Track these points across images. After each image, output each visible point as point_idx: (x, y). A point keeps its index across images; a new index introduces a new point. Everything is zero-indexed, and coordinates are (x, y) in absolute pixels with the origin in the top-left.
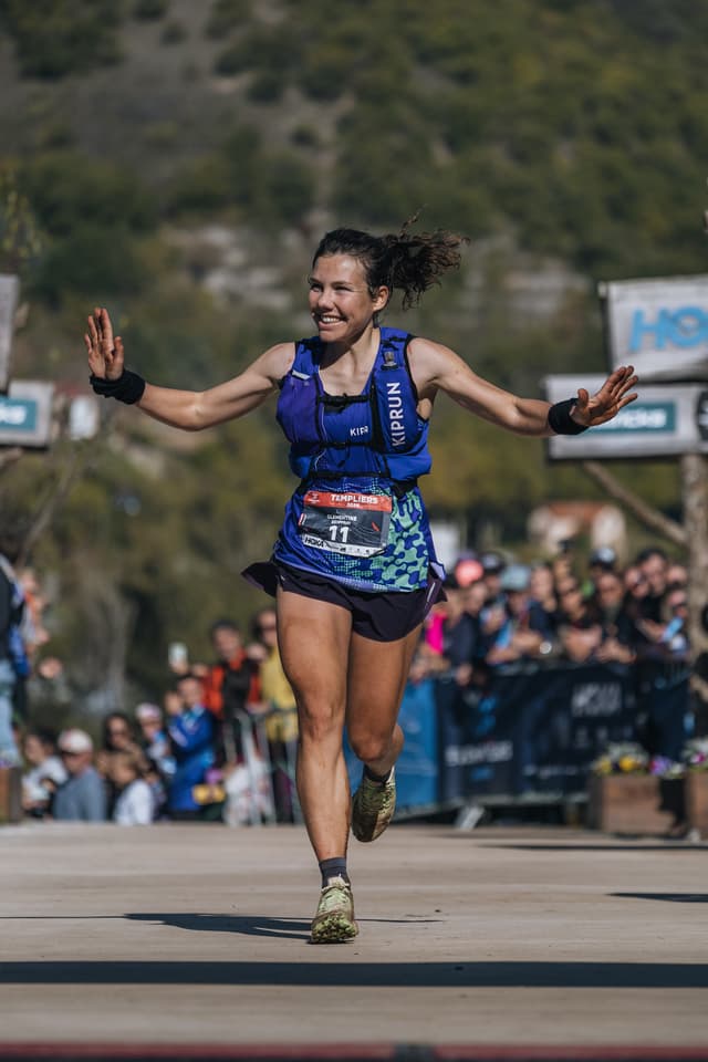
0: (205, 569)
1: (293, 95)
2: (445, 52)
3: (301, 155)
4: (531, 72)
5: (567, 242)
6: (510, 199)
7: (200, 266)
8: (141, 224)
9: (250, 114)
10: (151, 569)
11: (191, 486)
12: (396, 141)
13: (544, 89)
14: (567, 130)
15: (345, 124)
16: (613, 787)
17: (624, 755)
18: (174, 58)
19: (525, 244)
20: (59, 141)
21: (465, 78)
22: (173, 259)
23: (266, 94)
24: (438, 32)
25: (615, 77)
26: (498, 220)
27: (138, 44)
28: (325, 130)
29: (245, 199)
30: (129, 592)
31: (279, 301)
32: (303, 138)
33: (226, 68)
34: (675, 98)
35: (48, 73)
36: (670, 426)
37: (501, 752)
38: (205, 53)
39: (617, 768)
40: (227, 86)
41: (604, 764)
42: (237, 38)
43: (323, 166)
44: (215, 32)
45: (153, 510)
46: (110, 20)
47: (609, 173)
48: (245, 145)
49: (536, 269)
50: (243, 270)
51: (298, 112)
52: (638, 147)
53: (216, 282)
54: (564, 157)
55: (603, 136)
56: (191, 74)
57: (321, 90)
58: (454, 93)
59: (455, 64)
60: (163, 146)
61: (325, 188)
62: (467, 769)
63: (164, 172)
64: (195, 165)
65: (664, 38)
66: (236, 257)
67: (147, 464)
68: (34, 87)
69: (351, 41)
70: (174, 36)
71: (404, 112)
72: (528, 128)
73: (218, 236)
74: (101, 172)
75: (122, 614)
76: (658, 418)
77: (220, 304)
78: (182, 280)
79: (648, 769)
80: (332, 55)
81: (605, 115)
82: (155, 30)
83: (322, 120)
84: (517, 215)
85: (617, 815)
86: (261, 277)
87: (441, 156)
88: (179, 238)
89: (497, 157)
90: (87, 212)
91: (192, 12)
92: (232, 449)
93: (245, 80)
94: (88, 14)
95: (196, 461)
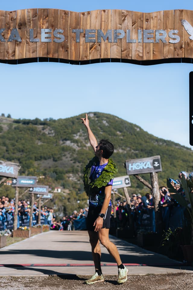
0: (70, 203)
3: (78, 168)
7: (69, 177)
8: (64, 174)
9: (73, 164)
10: (65, 204)
11: (68, 197)
15: (82, 165)
18: (67, 160)
20: (57, 167)
22: (67, 177)
23: (75, 163)
28: (80, 166)
29: (73, 172)
30: (63, 206)
31: (76, 180)
32: (78, 166)
33: (71, 160)
35: (56, 161)
38: (70, 159)
40: (72, 162)
42: (72, 158)
44: (70, 157)
45: (65, 198)
46: (61, 156)
48: (73, 167)
50: (73, 178)
51: (77, 164)
53: (71, 179)
57: (79, 162)
60: (66, 167)
61: (80, 171)
63: (66, 169)
64: (69, 169)
66: (72, 177)
67: (65, 194)
68: (54, 162)
69: (82, 158)
70: (67, 158)
73: (71, 175)
74: (61, 169)
75: (63, 208)
80: (81, 159)
82: (65, 157)
86: (75, 178)
88: (67, 175)
90: (60, 173)
91: (68, 156)
92: (72, 193)
93: (73, 161)
94: (59, 156)
95: (69, 194)
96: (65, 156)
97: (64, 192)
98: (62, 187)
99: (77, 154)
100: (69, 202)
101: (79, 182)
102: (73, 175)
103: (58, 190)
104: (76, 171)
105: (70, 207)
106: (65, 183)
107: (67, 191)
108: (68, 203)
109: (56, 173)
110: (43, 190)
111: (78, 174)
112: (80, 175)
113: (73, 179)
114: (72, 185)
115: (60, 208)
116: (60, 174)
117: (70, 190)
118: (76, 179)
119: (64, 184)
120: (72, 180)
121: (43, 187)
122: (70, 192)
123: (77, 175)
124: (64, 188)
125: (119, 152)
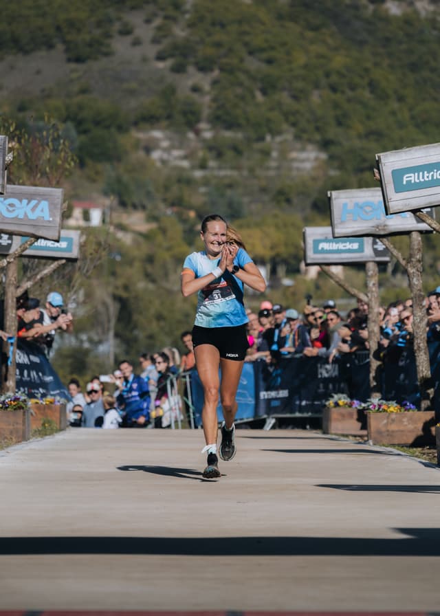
0: (151, 286)
1: (191, 69)
2: (262, 50)
3: (195, 96)
4: (301, 59)
5: (318, 137)
6: (291, 117)
7: (148, 150)
8: (121, 129)
9: (171, 78)
10: (126, 288)
11: (145, 249)
12: (239, 91)
13: (306, 66)
14: (317, 86)
15: (215, 83)
16: (335, 413)
17: (340, 399)
18: (137, 52)
19: (297, 137)
20: (84, 91)
21: (269, 62)
22: (137, 145)
23: (179, 69)
24: (258, 41)
25: (339, 61)
26: (285, 126)
27: (120, 46)
28: (207, 87)
29: (169, 117)
30: (116, 298)
31: (185, 164)
32: (196, 89)
33: (160, 58)
34: (367, 70)
35: (79, 60)
36: (361, 249)
37: (284, 393)
38: (152, 51)
39: (337, 405)
40: (161, 65)
41: (331, 402)
42: (166, 43)
43: (205, 102)
44: (155, 41)
45: (129, 262)
46: (108, 35)
47: (336, 105)
48: (170, 91)
49: (303, 149)
51: (194, 77)
52: (350, 93)
53: (156, 155)
54: (315, 98)
55: (334, 89)
56: (145, 60)
57: (203, 69)
58: (265, 68)
59: (265, 55)
60: (132, 93)
61: (206, 112)
62: (269, 401)
63: (132, 105)
64: (147, 101)
65: (362, 43)
66: (165, 144)
67: (126, 239)
68: (73, 66)
69: (218, 45)
70: (137, 43)
71: (242, 77)
72: (299, 85)
73: (157, 134)
74: (103, 104)
75: (113, 308)
76: (355, 246)
77: (158, 164)
78: (141, 154)
79: (350, 406)
80: (210, 51)
81: (334, 78)
82: (129, 39)
83: (205, 81)
84: (294, 125)
85: (336, 426)
86: (176, 153)
87: (259, 97)
88: (138, 135)
89: (285, 98)
90: (97, 123)
91: (145, 32)
92: (163, 231)
93: (169, 63)
94: (97, 32)
95: (147, 237)
96: (126, 32)
97: (121, 227)
98: (110, 201)
99: (191, 25)
100: (149, 277)
101: (198, 174)
102: (170, 139)
103: (86, 217)
104: (185, 113)
105: (155, 307)
106: (126, 178)
107: (137, 221)
108: (141, 285)
109: (79, 123)
110: (33, 209)
111: (197, 132)
112: (208, 135)
113: (165, 156)
114: (167, 188)
115: (101, 308)
116: (98, 132)
117: (153, 218)
118: (185, 157)
119: (119, 180)
120: (164, 162)
121: (30, 197)
122: (154, 226)
123: (191, 135)
124: (123, 204)
125: (416, 12)
